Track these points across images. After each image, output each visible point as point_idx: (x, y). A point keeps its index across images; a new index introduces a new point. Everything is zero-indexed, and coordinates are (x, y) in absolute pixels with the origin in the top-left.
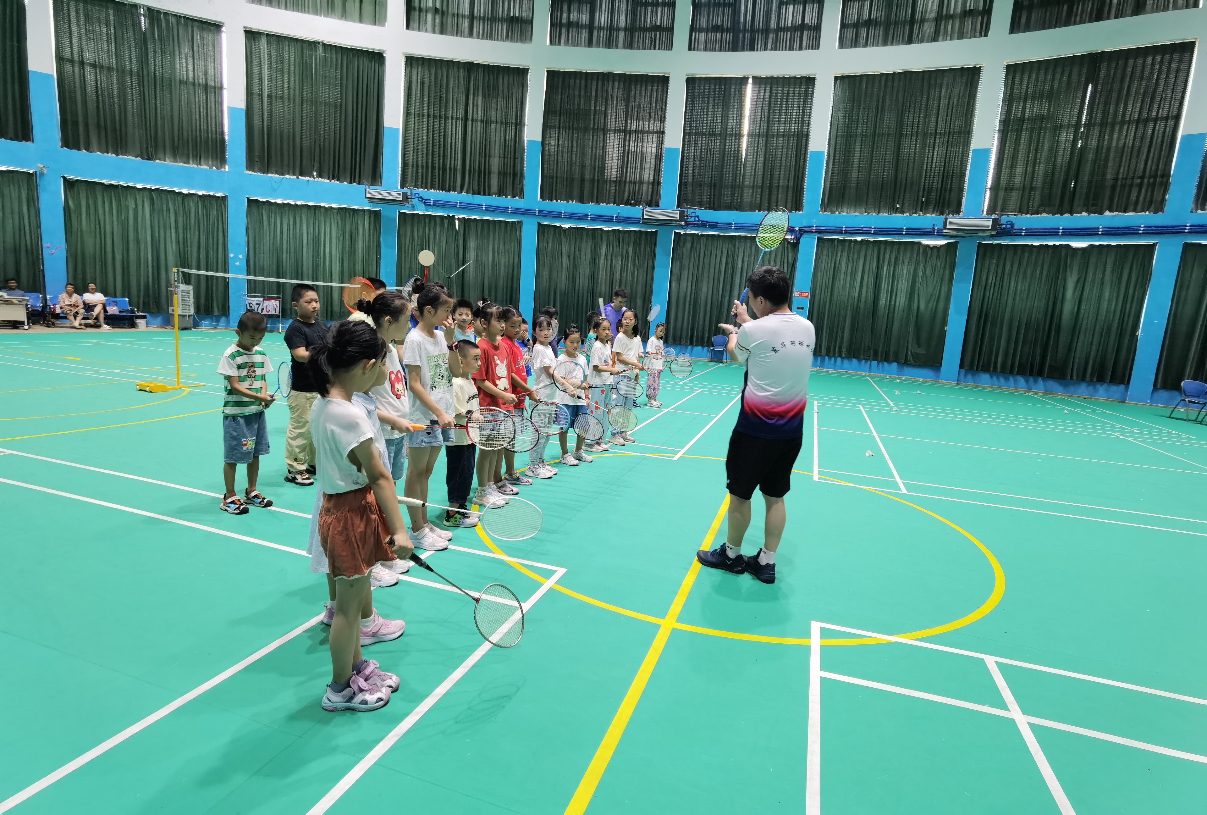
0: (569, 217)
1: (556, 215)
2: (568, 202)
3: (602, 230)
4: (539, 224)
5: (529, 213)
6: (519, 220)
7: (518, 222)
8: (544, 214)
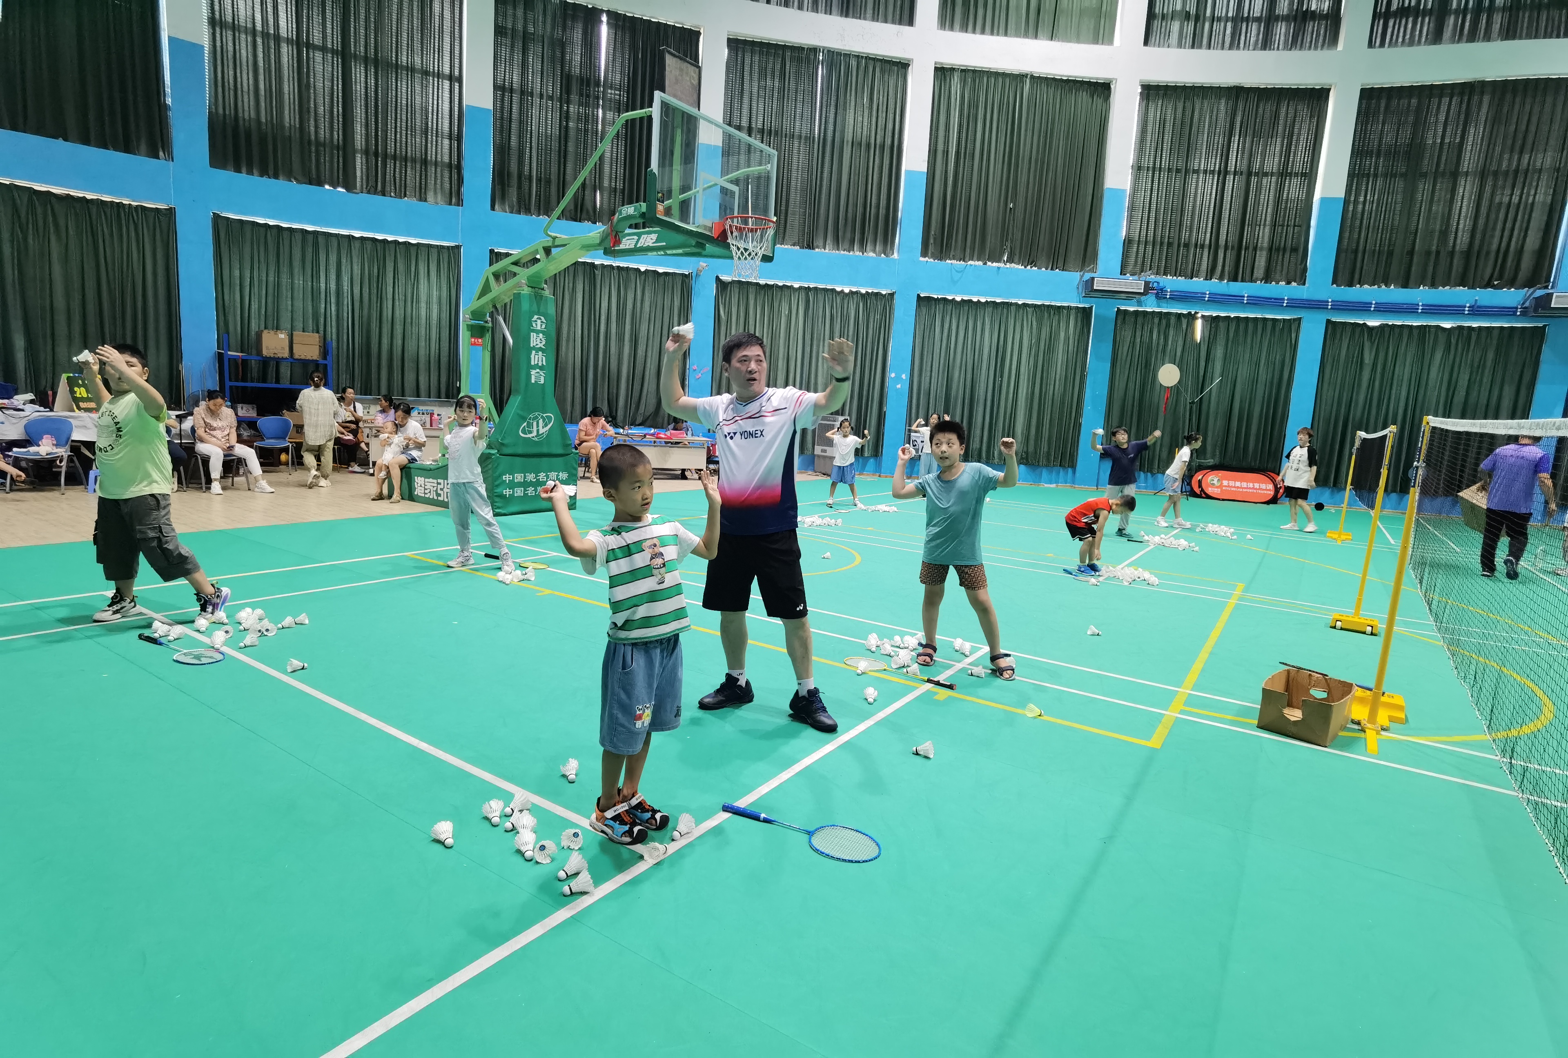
0: (1383, 309)
1: (1363, 308)
2: (1380, 287)
3: (1438, 327)
4: (1328, 322)
5: (1317, 305)
6: (1296, 317)
7: (1294, 320)
8: (1341, 306)
